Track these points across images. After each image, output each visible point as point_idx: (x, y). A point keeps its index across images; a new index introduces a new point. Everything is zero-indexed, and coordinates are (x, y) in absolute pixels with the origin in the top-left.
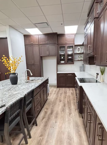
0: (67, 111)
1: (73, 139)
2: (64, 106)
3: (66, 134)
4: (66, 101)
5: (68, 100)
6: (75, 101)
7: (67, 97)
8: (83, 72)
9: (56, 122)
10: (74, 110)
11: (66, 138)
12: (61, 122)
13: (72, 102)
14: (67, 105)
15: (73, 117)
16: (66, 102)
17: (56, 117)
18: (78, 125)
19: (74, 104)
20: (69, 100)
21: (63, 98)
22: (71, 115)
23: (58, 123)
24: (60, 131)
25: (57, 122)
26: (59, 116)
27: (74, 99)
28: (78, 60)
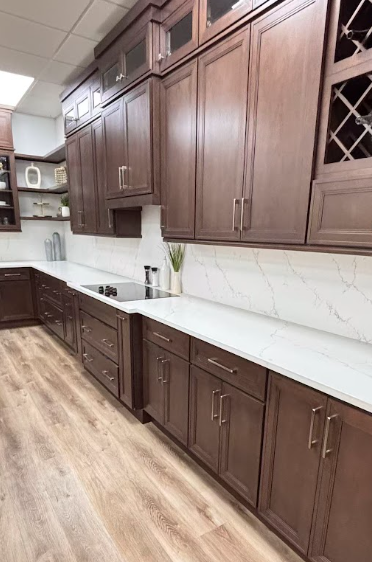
0: (73, 415)
1: (165, 499)
2: (48, 399)
3: (131, 497)
4: (41, 380)
5: (47, 375)
6: (78, 373)
7: (32, 365)
8: (59, 263)
9: (62, 472)
10: (95, 403)
11: (140, 511)
12: (82, 464)
13: (65, 377)
14: (55, 396)
15: (113, 430)
16: (46, 386)
17: (48, 454)
18: (146, 451)
19: (82, 385)
20: (51, 375)
21: (19, 372)
22: (99, 426)
23: (73, 474)
24: (101, 495)
25: (64, 469)
26: (57, 444)
27: (67, 366)
28: (36, 218)
